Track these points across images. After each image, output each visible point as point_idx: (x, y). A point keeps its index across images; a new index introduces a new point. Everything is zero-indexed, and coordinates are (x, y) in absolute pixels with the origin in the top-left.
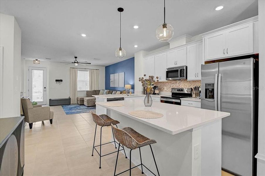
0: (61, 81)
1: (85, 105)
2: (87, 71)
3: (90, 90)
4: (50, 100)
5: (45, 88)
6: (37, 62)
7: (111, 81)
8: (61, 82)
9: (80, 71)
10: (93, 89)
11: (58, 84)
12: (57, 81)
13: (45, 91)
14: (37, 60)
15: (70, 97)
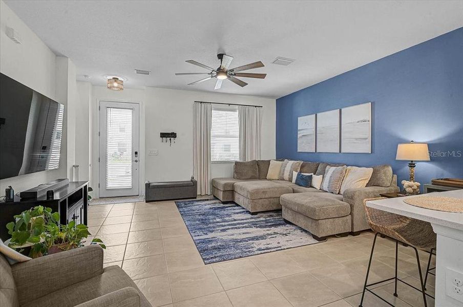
0: (173, 135)
1: (238, 205)
2: (234, 110)
3: (241, 161)
4: (148, 186)
5: (136, 153)
6: (116, 84)
7: (299, 136)
8: (172, 139)
9: (216, 109)
10: (249, 159)
11: (166, 144)
12: (163, 135)
13: (136, 161)
14: (116, 79)
15: (193, 178)
